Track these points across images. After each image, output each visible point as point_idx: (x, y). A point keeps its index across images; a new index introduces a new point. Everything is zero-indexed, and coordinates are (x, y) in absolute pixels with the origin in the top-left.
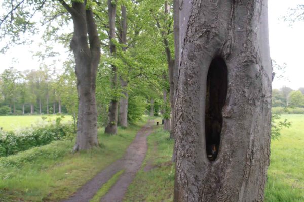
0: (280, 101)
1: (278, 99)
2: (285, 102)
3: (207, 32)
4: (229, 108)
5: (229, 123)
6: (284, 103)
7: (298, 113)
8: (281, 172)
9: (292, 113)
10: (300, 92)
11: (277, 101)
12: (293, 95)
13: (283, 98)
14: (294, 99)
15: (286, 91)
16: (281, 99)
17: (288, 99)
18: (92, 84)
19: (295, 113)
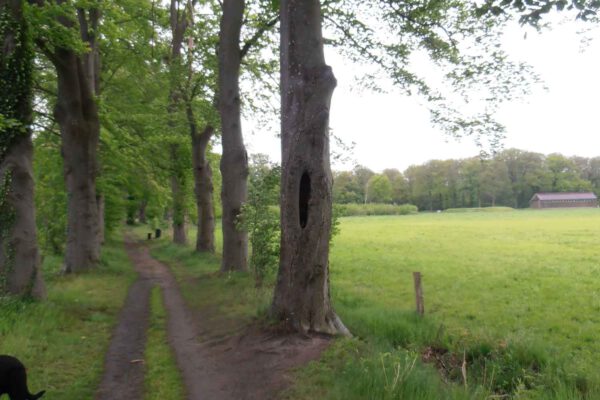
0: (353, 193)
1: (350, 190)
2: (363, 194)
3: (301, 161)
4: (311, 200)
5: (312, 208)
6: (360, 196)
7: (383, 214)
8: (349, 282)
9: (373, 214)
10: (386, 178)
11: (348, 193)
12: (375, 182)
13: (358, 187)
14: (376, 190)
15: (364, 174)
16: (356, 190)
17: (367, 190)
18: (90, 172)
19: (378, 213)
